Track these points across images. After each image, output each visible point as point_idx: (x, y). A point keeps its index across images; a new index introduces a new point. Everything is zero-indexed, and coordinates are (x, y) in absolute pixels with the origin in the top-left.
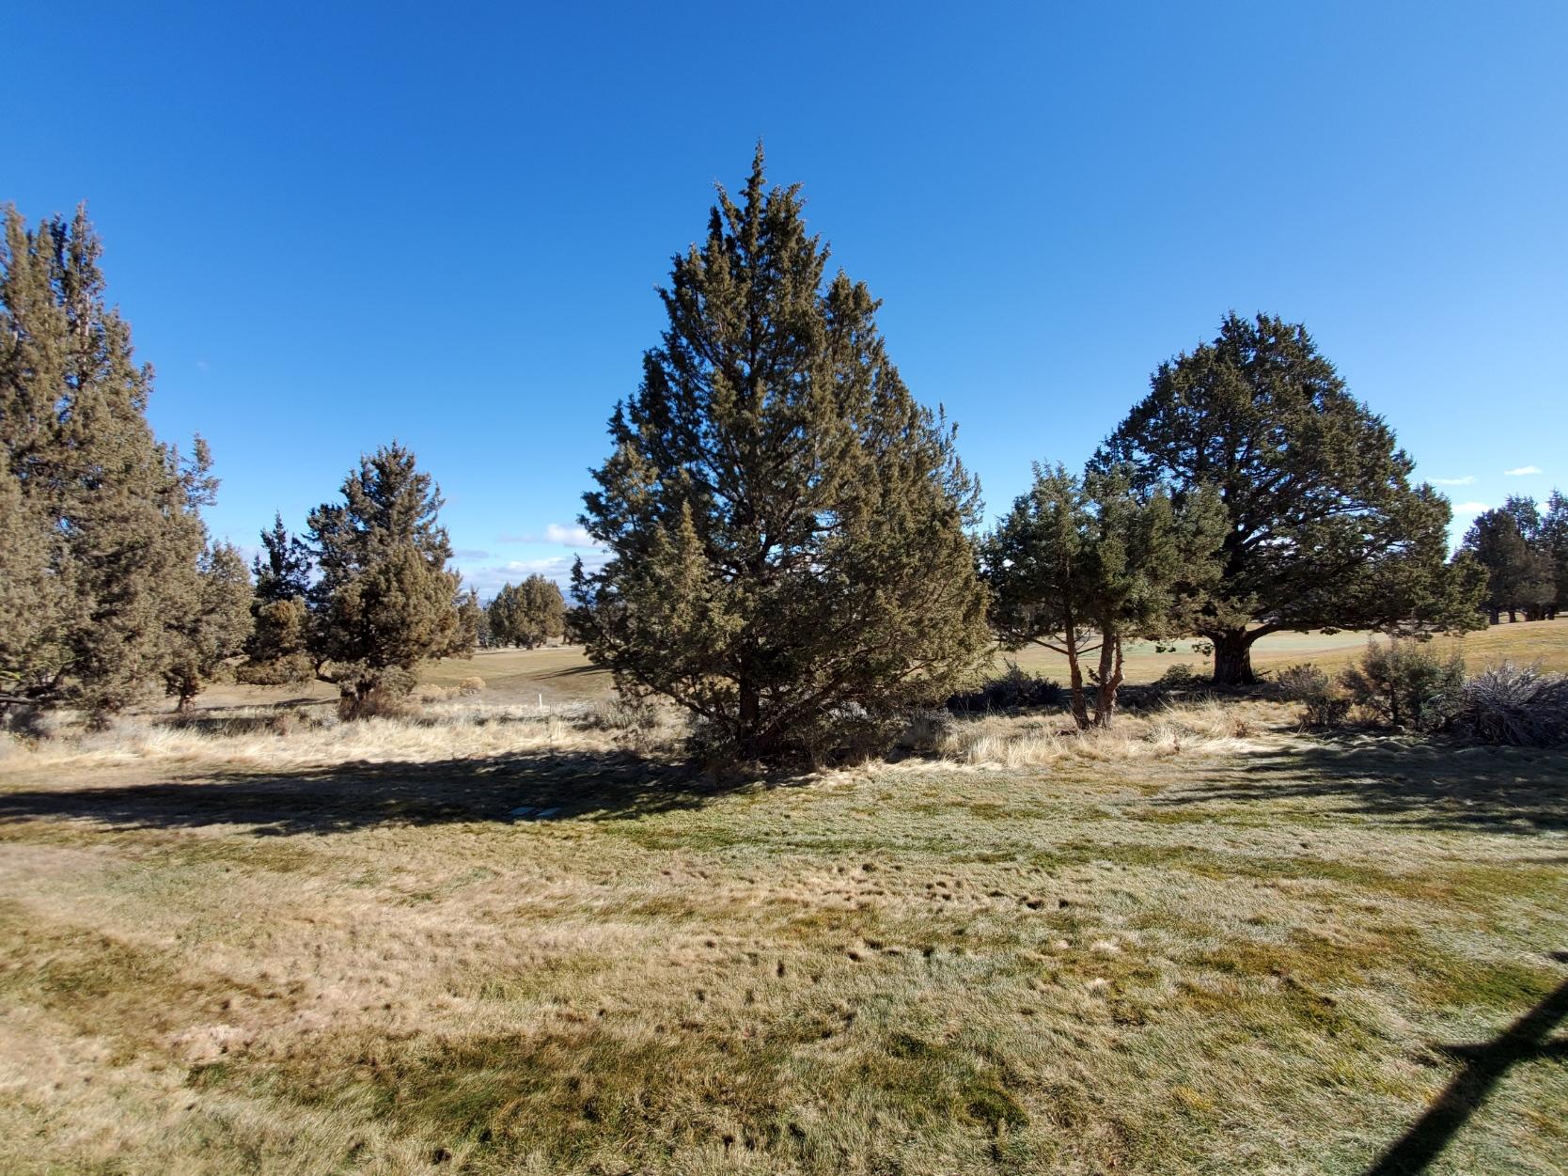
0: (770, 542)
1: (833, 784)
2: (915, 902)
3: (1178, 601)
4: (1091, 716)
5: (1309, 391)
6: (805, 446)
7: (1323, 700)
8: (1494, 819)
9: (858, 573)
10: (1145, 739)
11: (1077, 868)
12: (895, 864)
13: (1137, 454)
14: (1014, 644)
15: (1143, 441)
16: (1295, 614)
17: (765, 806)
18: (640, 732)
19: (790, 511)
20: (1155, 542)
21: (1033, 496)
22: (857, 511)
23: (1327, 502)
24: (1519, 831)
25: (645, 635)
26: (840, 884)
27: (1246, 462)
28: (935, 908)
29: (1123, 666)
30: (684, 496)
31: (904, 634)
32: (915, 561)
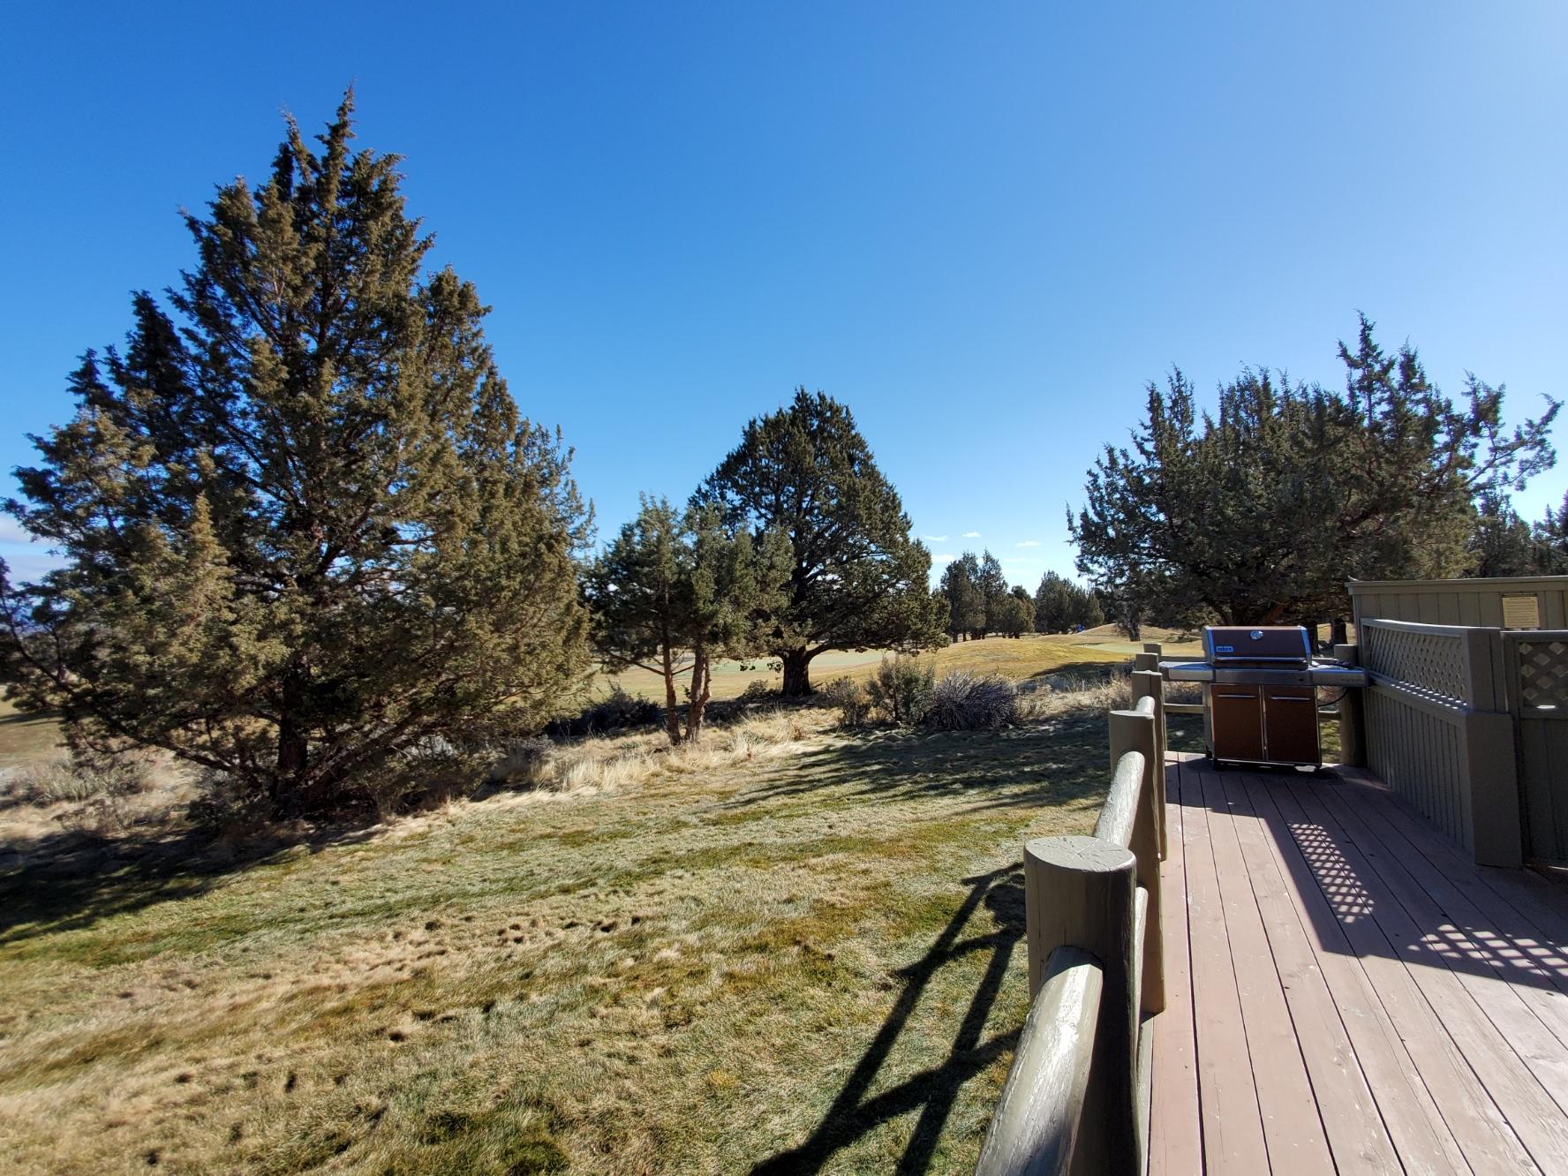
0: (333, 553)
1: (403, 834)
2: (480, 952)
3: (755, 626)
4: (683, 732)
5: (852, 459)
6: (387, 447)
7: (853, 705)
8: (944, 786)
9: (444, 594)
10: (725, 749)
11: (652, 882)
12: (465, 915)
13: (730, 495)
14: (615, 667)
15: (735, 484)
16: (839, 636)
17: (304, 875)
18: (108, 802)
19: (363, 519)
20: (738, 574)
21: (638, 524)
22: (451, 527)
23: (862, 548)
24: (956, 793)
25: (123, 669)
26: (395, 952)
27: (809, 511)
28: (504, 956)
29: (710, 684)
30: (201, 487)
31: (497, 661)
32: (515, 584)
